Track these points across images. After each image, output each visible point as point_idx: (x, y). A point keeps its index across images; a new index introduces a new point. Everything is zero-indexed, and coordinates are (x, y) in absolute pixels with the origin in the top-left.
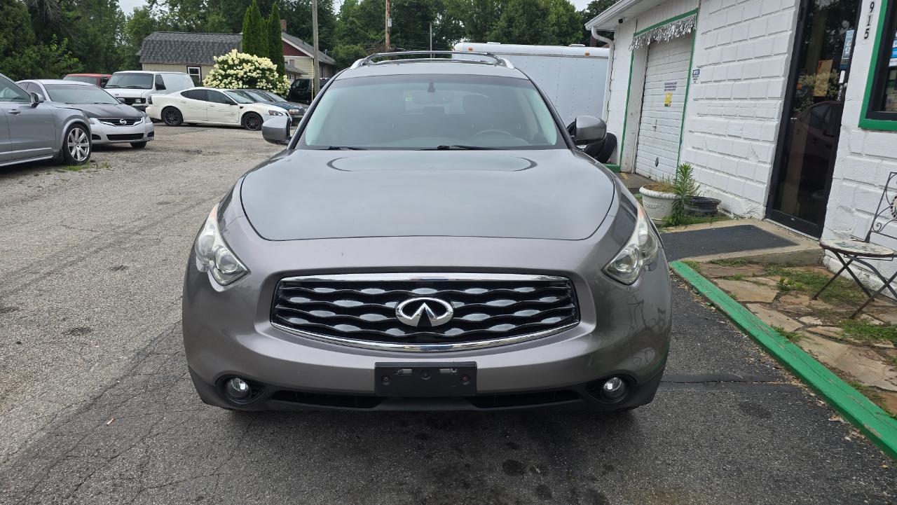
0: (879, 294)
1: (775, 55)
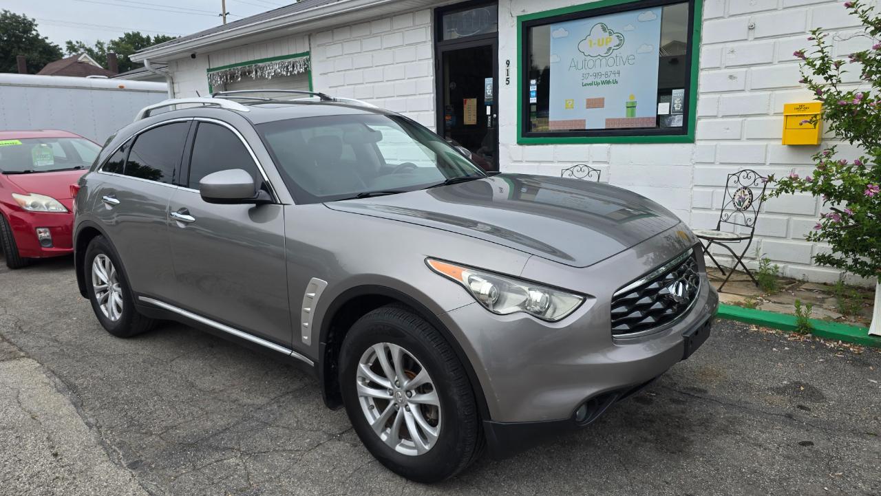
0: (733, 270)
1: (420, 94)
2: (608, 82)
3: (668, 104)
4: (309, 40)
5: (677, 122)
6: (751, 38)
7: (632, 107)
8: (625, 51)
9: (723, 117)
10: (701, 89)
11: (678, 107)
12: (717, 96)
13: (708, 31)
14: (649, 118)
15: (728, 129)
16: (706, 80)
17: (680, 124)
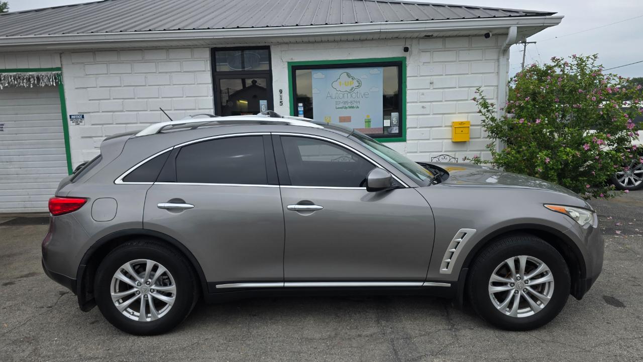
1: (199, 109)
2: (353, 107)
3: (389, 121)
4: (61, 58)
5: (395, 130)
6: (432, 88)
7: (368, 122)
8: (362, 90)
9: (420, 128)
10: (408, 113)
11: (395, 122)
12: (417, 117)
13: (410, 83)
14: (379, 128)
15: (423, 134)
16: (411, 108)
17: (397, 131)
